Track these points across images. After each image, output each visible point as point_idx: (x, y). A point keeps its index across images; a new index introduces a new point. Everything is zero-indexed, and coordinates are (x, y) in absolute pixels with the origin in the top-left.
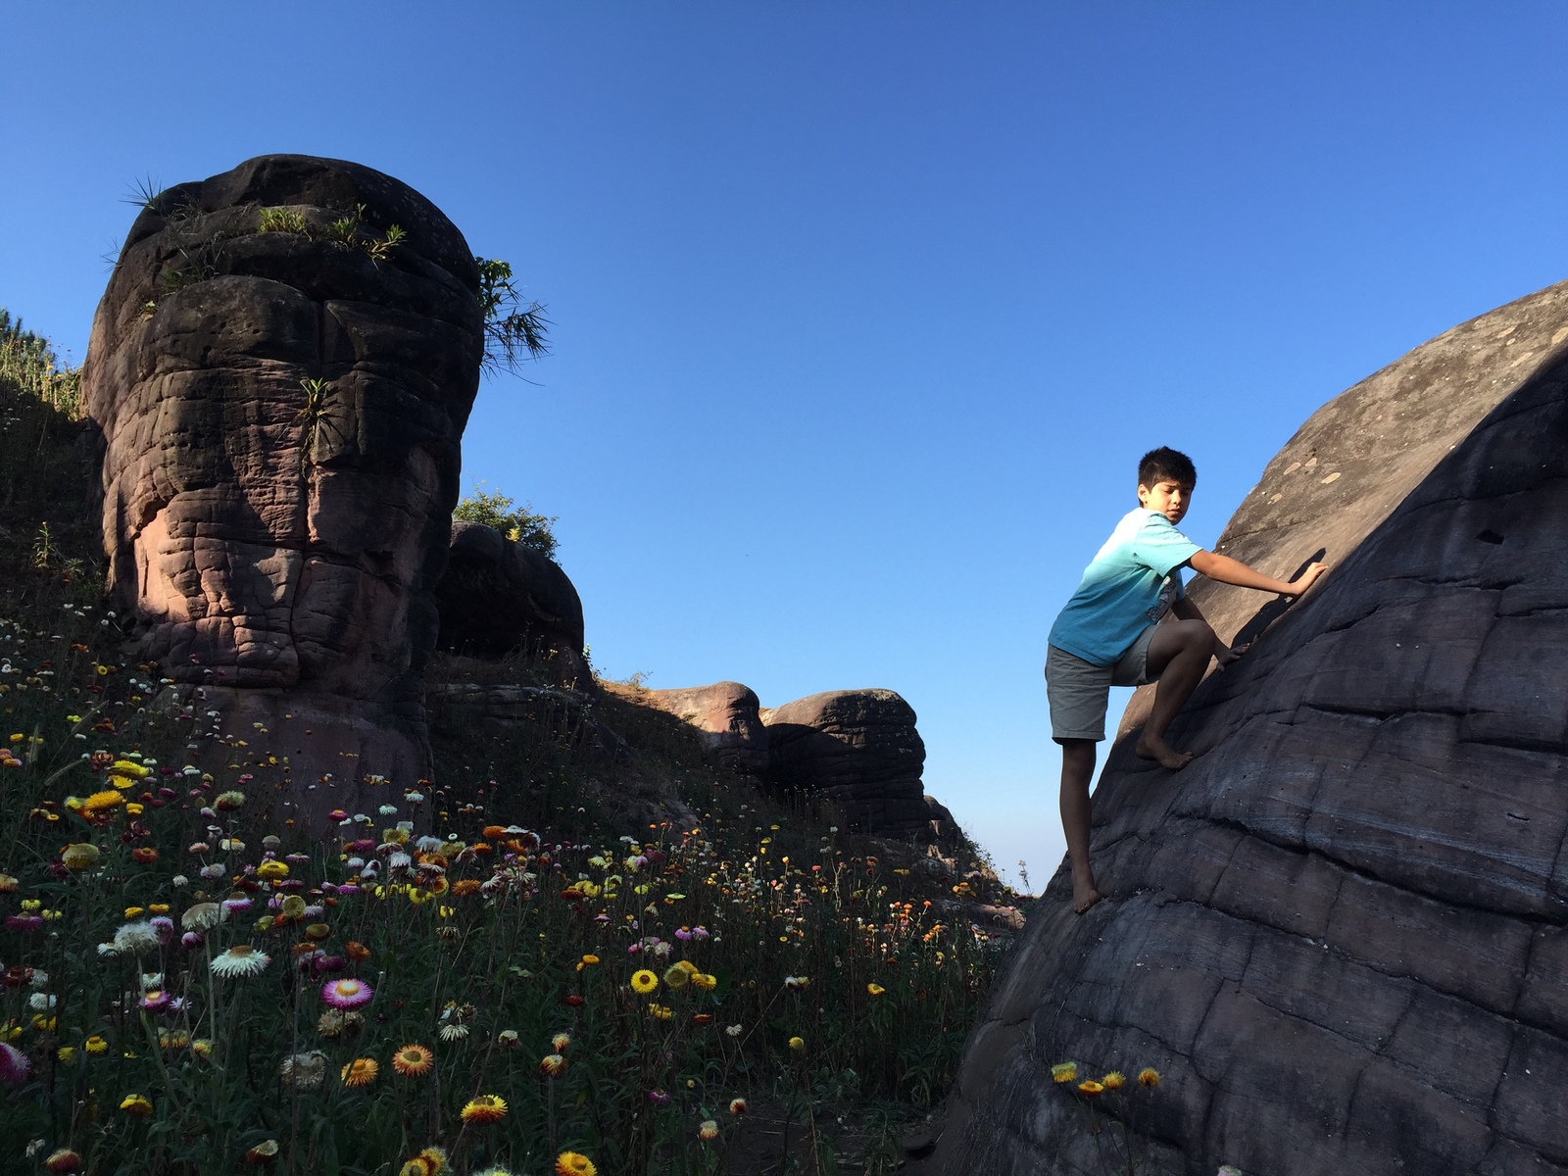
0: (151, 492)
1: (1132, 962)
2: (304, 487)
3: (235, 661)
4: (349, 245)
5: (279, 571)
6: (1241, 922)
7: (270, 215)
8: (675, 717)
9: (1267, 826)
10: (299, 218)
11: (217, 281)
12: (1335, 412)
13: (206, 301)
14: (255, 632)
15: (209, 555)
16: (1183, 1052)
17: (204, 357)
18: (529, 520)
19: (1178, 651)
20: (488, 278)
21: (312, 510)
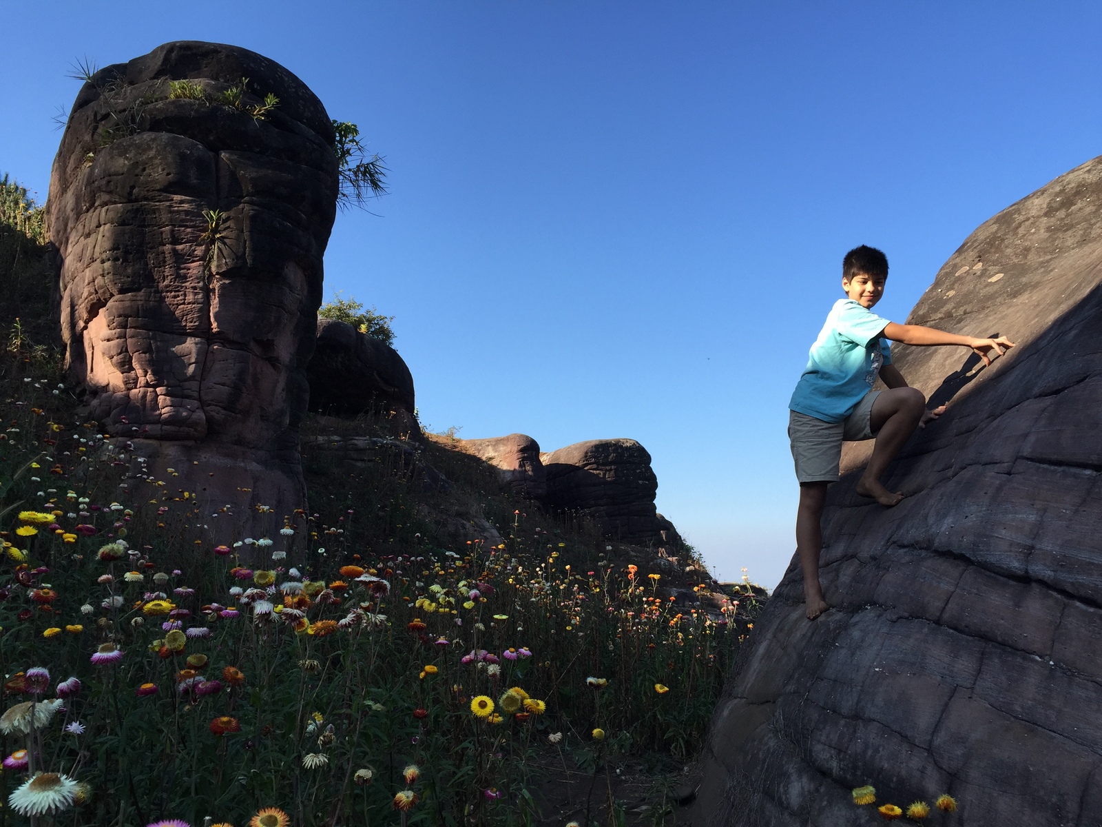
0: (94, 295)
1: (870, 667)
2: (207, 292)
3: (158, 420)
4: (237, 109)
5: (190, 354)
6: (971, 638)
7: (177, 86)
8: (480, 459)
9: (991, 559)
10: (199, 88)
11: (139, 136)
12: (995, 227)
13: (131, 151)
14: (173, 399)
15: (138, 342)
16: (921, 745)
17: (130, 193)
18: (374, 319)
19: (894, 412)
20: (341, 136)
21: (213, 308)
